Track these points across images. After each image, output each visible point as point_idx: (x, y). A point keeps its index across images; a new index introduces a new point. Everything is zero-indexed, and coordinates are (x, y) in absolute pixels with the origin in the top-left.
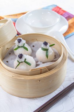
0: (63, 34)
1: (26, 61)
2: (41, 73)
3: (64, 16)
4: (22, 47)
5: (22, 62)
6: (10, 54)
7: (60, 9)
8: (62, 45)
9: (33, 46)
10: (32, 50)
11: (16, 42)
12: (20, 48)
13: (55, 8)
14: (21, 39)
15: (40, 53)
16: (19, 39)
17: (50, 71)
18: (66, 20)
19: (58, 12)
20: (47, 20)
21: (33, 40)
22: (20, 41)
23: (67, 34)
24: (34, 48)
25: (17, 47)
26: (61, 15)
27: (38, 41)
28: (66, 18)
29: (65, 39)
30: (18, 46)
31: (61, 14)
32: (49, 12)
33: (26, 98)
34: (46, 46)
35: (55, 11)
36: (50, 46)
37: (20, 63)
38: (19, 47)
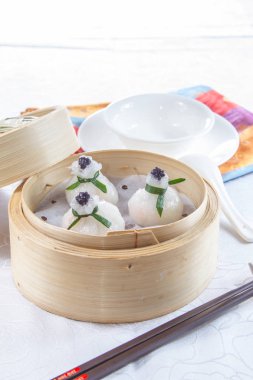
0: (219, 167)
1: (97, 213)
2: (136, 247)
3: (228, 120)
4: (89, 180)
5: (86, 216)
6: (53, 202)
7: (220, 97)
8: (205, 184)
9: (125, 187)
10: (119, 196)
11: (76, 165)
12: (85, 185)
13: (206, 94)
14: (91, 158)
15: (141, 201)
16: (84, 158)
17: (163, 244)
18: (233, 129)
19: (213, 107)
20: (175, 125)
21: (125, 170)
22: (84, 163)
23: (232, 167)
24: (124, 193)
25: (75, 180)
26: (222, 114)
27: (139, 174)
28: (235, 124)
29: (225, 182)
30: (79, 178)
31: (219, 111)
32: (181, 104)
33: (89, 322)
34: (159, 179)
35: (205, 103)
36: (171, 183)
37: (80, 217)
38: (81, 181)
